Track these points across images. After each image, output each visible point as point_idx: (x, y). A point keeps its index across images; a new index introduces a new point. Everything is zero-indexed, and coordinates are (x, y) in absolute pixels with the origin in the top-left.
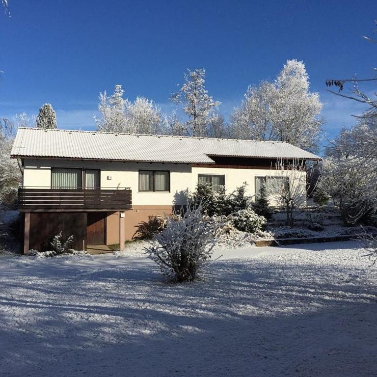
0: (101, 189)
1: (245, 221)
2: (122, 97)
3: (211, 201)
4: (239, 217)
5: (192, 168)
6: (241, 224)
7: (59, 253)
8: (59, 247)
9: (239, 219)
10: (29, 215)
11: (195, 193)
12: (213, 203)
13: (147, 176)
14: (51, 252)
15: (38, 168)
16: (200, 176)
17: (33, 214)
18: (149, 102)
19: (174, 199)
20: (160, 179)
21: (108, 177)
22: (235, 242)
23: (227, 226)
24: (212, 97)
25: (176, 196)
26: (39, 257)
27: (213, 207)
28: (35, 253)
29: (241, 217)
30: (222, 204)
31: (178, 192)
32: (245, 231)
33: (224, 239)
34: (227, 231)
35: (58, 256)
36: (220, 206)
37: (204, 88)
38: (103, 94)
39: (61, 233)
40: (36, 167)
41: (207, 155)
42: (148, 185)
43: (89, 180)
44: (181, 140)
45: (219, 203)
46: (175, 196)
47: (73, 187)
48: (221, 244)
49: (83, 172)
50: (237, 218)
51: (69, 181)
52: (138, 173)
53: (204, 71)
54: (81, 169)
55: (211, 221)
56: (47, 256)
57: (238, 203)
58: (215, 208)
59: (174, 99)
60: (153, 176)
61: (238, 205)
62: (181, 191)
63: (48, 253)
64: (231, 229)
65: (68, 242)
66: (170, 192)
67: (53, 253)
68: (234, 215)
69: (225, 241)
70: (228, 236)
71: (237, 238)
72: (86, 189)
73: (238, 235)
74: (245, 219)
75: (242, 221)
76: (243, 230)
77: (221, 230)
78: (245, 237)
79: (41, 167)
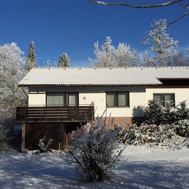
0: (80, 106)
1: (185, 129)
2: (111, 44)
3: (160, 113)
4: (179, 126)
5: (146, 89)
6: (182, 131)
7: (42, 151)
8: (43, 147)
9: (180, 127)
10: (25, 125)
11: (147, 108)
12: (161, 115)
13: (113, 96)
14: (37, 151)
15: (38, 93)
16: (154, 95)
17: (27, 124)
18: (127, 46)
19: (132, 112)
20: (122, 98)
21: (84, 97)
22: (175, 145)
23: (170, 132)
24: (172, 38)
25: (135, 110)
26: (28, 154)
27: (161, 118)
28: (26, 151)
29: (181, 125)
30: (168, 115)
31: (136, 107)
32: (185, 137)
33: (167, 143)
34: (170, 137)
35: (41, 154)
36: (166, 117)
37: (166, 33)
38: (96, 43)
39: (44, 137)
40: (36, 92)
41: (158, 79)
42: (113, 102)
43: (72, 100)
44: (142, 69)
45: (165, 114)
46: (133, 110)
47: (61, 105)
48: (164, 147)
49: (67, 95)
50: (178, 126)
51: (58, 101)
52: (105, 94)
53: (166, 20)
54: (66, 93)
55: (157, 128)
56: (33, 154)
57: (180, 114)
58: (162, 119)
59: (144, 42)
60: (117, 95)
61: (180, 116)
62: (138, 106)
63: (34, 151)
64: (173, 135)
65: (48, 143)
66: (129, 107)
67: (38, 151)
68: (176, 124)
69: (167, 144)
70: (170, 140)
71: (177, 143)
72: (70, 106)
73: (178, 140)
74: (184, 127)
75: (182, 128)
76: (183, 135)
77: (164, 136)
78: (183, 142)
79: (39, 92)
